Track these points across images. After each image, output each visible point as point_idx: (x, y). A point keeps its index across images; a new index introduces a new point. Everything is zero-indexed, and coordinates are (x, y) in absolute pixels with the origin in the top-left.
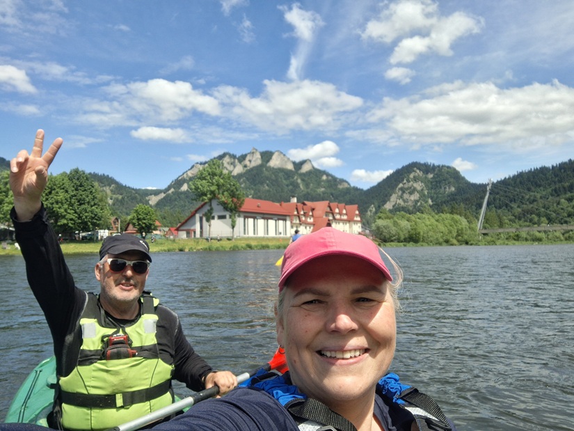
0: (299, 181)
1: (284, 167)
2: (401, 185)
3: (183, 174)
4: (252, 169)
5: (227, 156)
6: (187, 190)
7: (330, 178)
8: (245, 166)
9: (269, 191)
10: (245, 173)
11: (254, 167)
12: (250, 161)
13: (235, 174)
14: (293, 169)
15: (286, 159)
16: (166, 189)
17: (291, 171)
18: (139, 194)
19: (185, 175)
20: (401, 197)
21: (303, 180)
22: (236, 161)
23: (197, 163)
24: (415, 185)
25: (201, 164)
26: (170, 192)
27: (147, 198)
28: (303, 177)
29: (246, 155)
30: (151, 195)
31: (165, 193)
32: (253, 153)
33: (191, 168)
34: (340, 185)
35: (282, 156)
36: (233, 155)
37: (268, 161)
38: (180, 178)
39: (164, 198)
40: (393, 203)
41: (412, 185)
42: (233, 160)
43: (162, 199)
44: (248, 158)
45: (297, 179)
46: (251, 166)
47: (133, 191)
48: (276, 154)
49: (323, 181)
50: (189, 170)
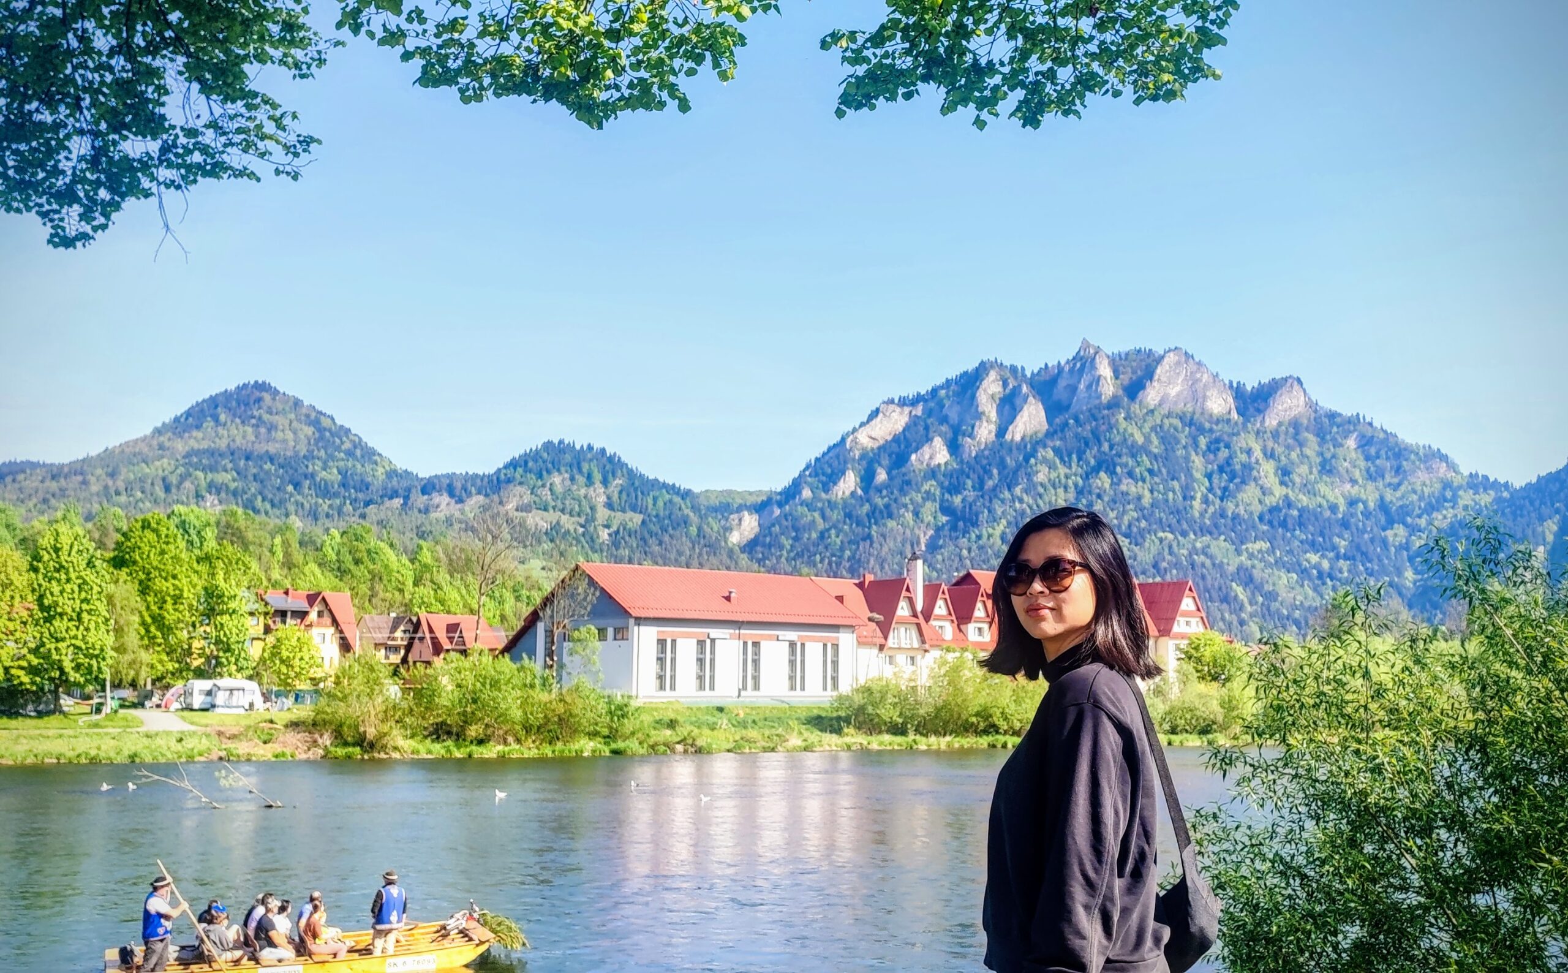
1: (1197, 408)
4: (1076, 417)
5: (993, 375)
6: (855, 495)
10: (1050, 433)
12: (1073, 388)
13: (1018, 438)
14: (1233, 415)
15: (1206, 377)
16: (785, 491)
19: (848, 445)
21: (1269, 453)
22: (1023, 388)
23: (892, 401)
25: (903, 402)
26: (798, 500)
27: (726, 523)
28: (1271, 443)
30: (739, 510)
32: (1084, 359)
35: (1192, 367)
37: (1139, 387)
38: (833, 453)
39: (778, 520)
44: (1065, 378)
46: (1075, 408)
48: (1171, 358)
50: (862, 425)
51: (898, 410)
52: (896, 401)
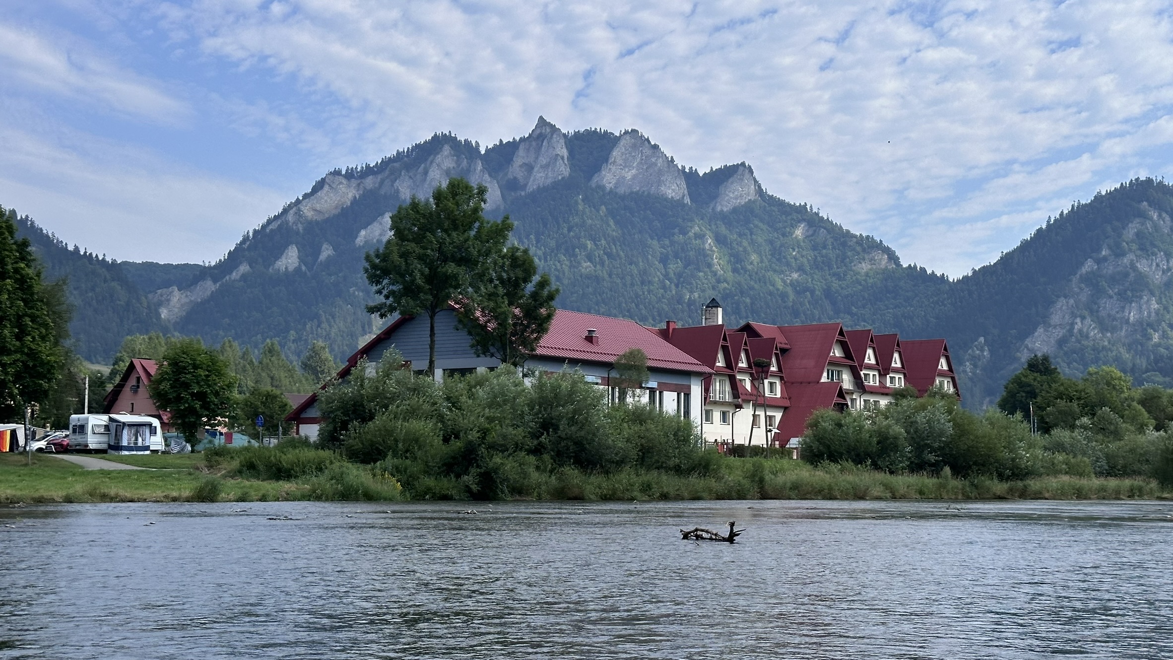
0: (709, 243)
1: (653, 191)
2: (1089, 266)
3: (285, 211)
7: (821, 233)
8: (513, 186)
9: (593, 277)
12: (529, 168)
14: (687, 200)
15: (660, 165)
16: (220, 265)
17: (677, 205)
18: (124, 283)
19: (291, 217)
20: (1092, 309)
21: (720, 240)
22: (478, 165)
23: (338, 174)
24: (1143, 266)
25: (351, 175)
26: (235, 275)
27: (153, 298)
28: (723, 231)
30: (167, 284)
31: (215, 281)
32: (541, 137)
33: (315, 191)
35: (646, 148)
36: (467, 144)
38: (273, 226)
39: (214, 297)
40: (1059, 333)
41: (1133, 266)
42: (464, 164)
43: (205, 302)
44: (521, 157)
45: (701, 237)
46: (532, 187)
49: (796, 245)
50: (306, 196)
51: (344, 181)
52: (344, 172)
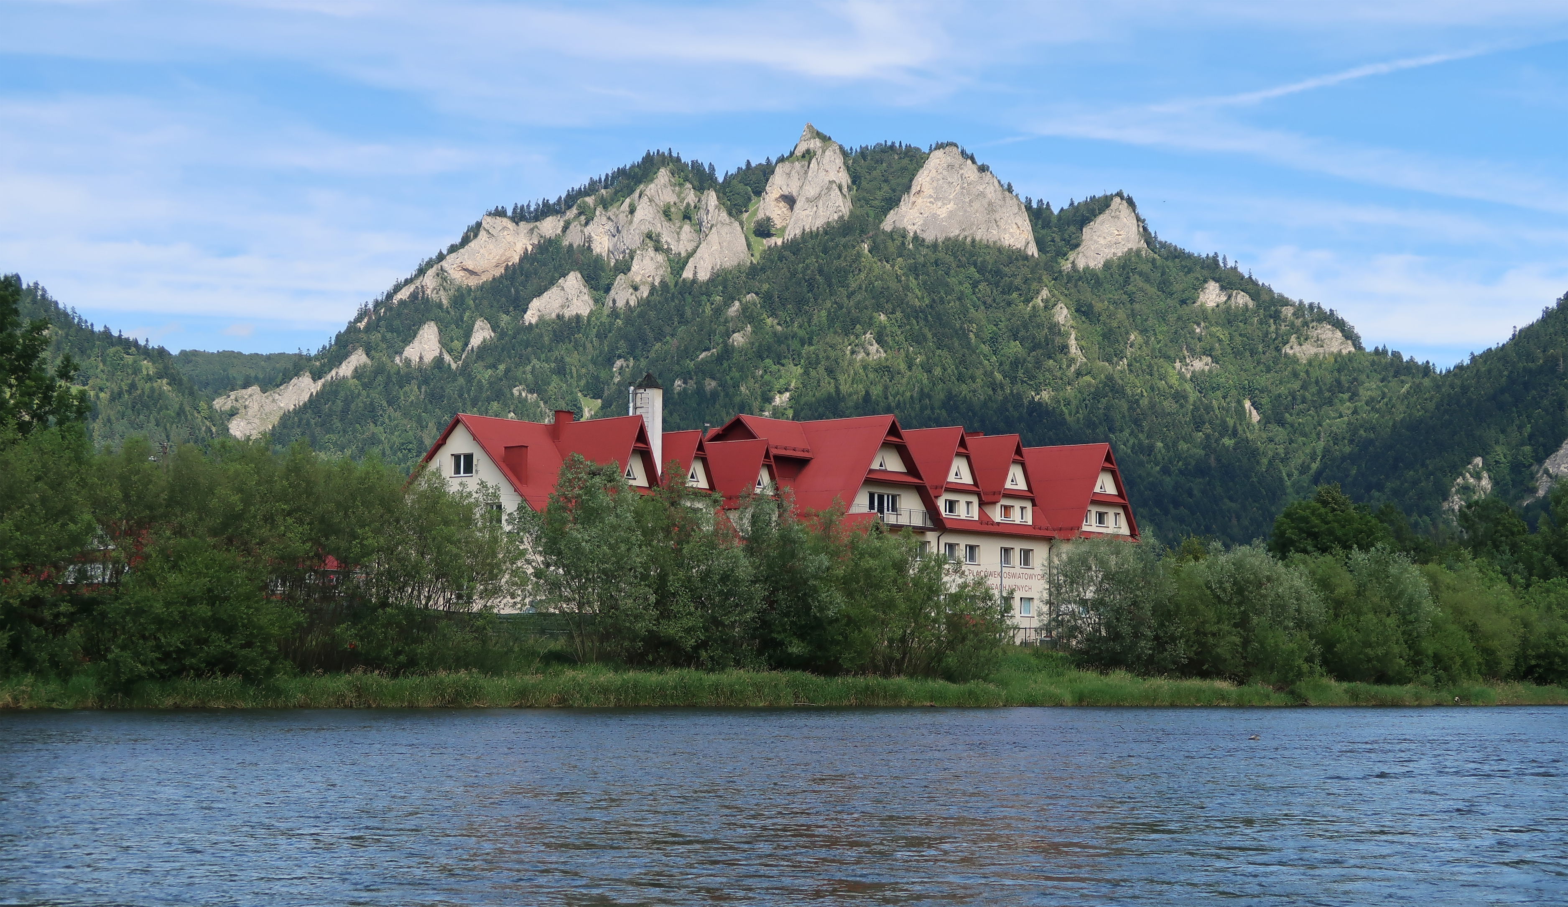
0: (1062, 314)
1: (980, 235)
3: (421, 271)
4: (794, 247)
5: (663, 176)
6: (439, 362)
7: (1242, 299)
8: (764, 230)
9: (883, 369)
10: (754, 271)
11: (808, 237)
12: (790, 201)
13: (704, 276)
14: (1033, 250)
15: (992, 192)
16: (324, 353)
17: (1017, 257)
18: (175, 381)
19: (429, 281)
21: (1083, 311)
22: (711, 198)
26: (346, 369)
27: (220, 403)
28: (1087, 296)
29: (767, 171)
30: (245, 383)
31: (316, 376)
32: (808, 155)
33: (465, 241)
34: (1303, 339)
35: (970, 171)
36: (697, 167)
37: (892, 202)
38: (404, 294)
39: (314, 404)
42: (691, 197)
43: (301, 411)
44: (778, 185)
45: (1049, 306)
46: (793, 232)
47: (148, 367)
48: (937, 160)
49: (1204, 315)
50: (453, 249)
51: (511, 225)
52: (509, 213)
